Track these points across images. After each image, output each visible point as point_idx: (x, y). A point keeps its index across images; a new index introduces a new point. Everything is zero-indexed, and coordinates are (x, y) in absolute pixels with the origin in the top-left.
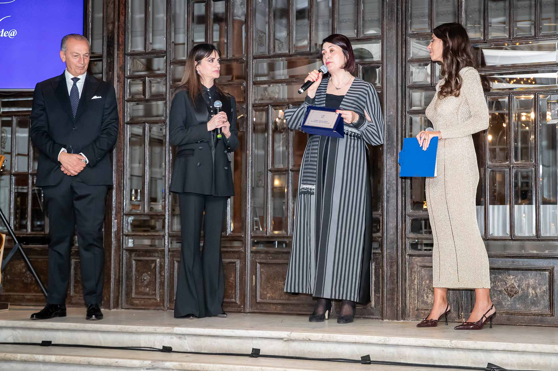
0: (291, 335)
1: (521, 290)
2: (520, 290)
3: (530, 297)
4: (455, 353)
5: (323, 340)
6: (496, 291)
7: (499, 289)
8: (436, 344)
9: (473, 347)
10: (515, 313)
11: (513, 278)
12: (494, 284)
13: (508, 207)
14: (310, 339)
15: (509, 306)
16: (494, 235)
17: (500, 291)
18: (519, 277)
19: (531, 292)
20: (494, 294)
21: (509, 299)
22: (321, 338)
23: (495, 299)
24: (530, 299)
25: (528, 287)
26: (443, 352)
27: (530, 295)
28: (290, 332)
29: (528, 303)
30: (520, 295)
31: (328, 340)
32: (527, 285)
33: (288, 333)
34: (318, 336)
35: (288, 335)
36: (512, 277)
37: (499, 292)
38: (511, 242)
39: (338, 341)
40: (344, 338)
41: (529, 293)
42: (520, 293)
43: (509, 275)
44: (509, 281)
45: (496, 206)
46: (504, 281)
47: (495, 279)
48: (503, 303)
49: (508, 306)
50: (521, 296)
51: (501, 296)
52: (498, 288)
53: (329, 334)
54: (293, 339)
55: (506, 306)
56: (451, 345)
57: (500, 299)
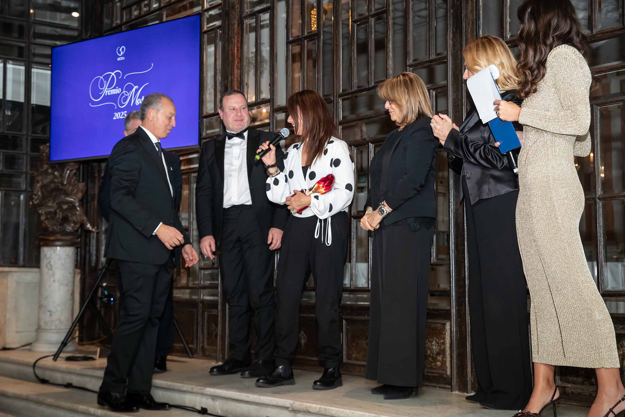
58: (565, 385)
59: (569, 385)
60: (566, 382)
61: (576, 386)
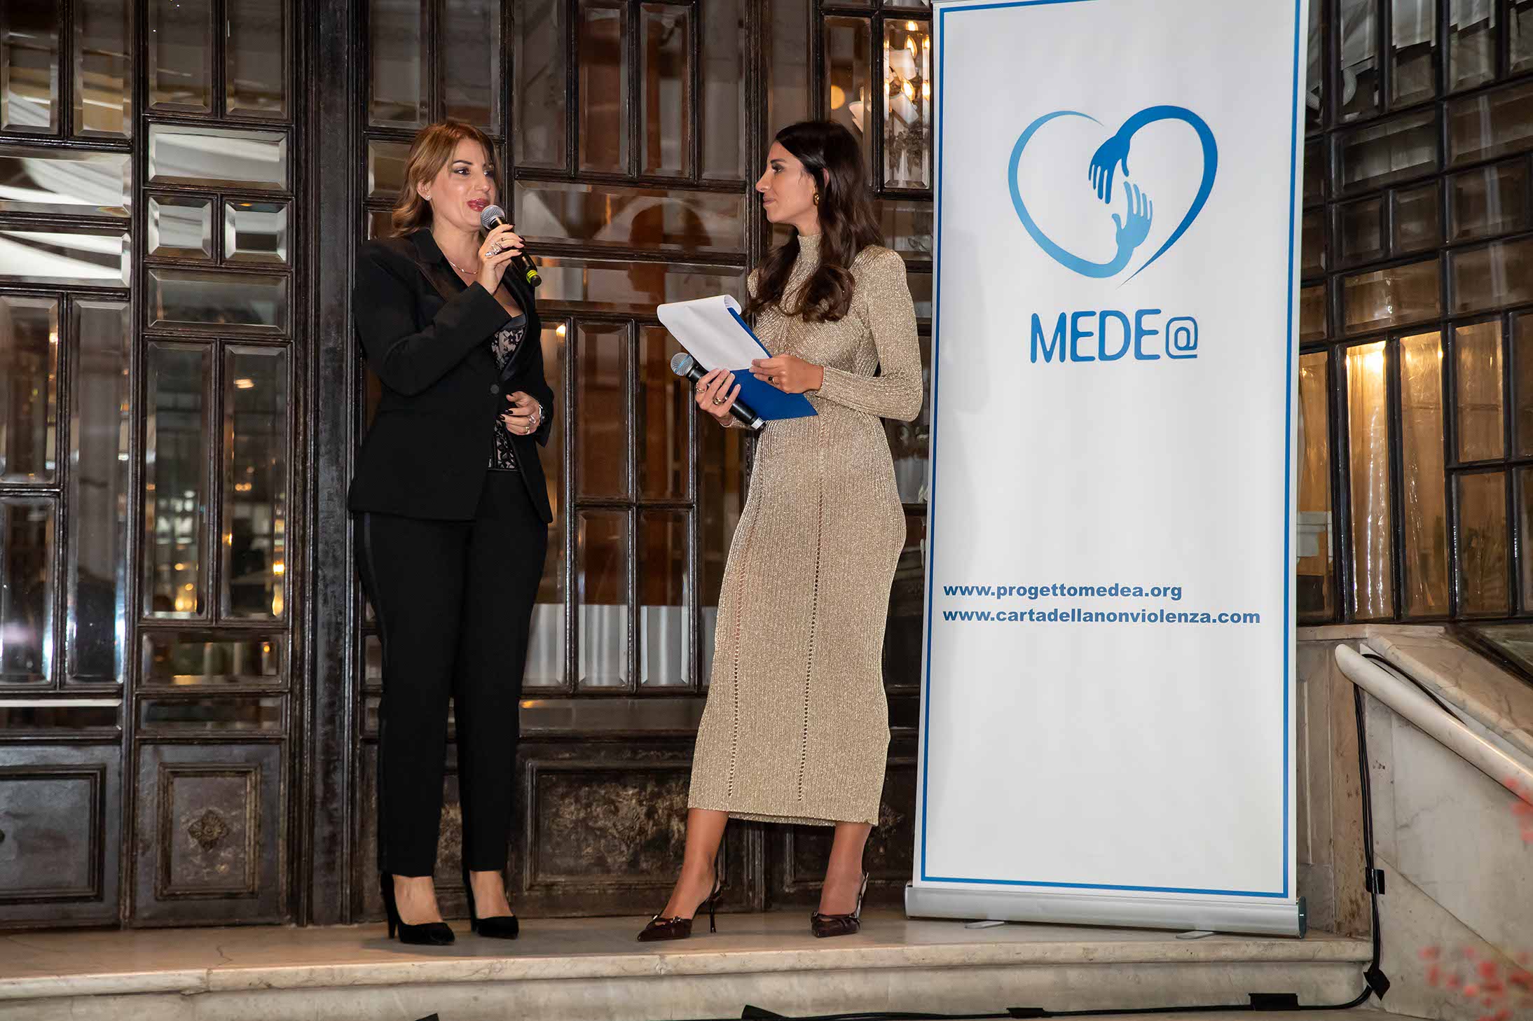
0: (212, 977)
1: (653, 826)
2: (651, 823)
3: (673, 842)
4: (665, 987)
5: (310, 984)
6: (593, 829)
7: (600, 824)
8: (626, 967)
9: (718, 968)
10: (638, 884)
11: (633, 794)
12: (586, 810)
13: (624, 609)
14: (270, 987)
15: (624, 867)
16: (588, 684)
17: (600, 829)
18: (649, 790)
19: (675, 828)
20: (586, 839)
21: (624, 848)
22: (306, 978)
23: (589, 850)
24: (674, 845)
25: (669, 817)
26: (635, 987)
27: (674, 835)
28: (205, 971)
29: (670, 856)
30: (649, 837)
31: (326, 983)
32: (666, 812)
33: (202, 972)
34: (297, 973)
35: (201, 979)
36: (631, 792)
37: (598, 833)
38: (630, 701)
39: (356, 983)
40: (375, 974)
41: (673, 831)
42: (649, 832)
43: (625, 787)
44: (625, 802)
45: (596, 607)
46: (613, 802)
47: (591, 798)
48: (609, 860)
49: (620, 867)
50: (654, 839)
51: (603, 841)
52: (596, 822)
53: (329, 966)
54: (218, 989)
55: (616, 866)
56: (664, 966)
57: (600, 851)
58: (552, 880)
59: (562, 879)
60: (552, 874)
61: (575, 878)
